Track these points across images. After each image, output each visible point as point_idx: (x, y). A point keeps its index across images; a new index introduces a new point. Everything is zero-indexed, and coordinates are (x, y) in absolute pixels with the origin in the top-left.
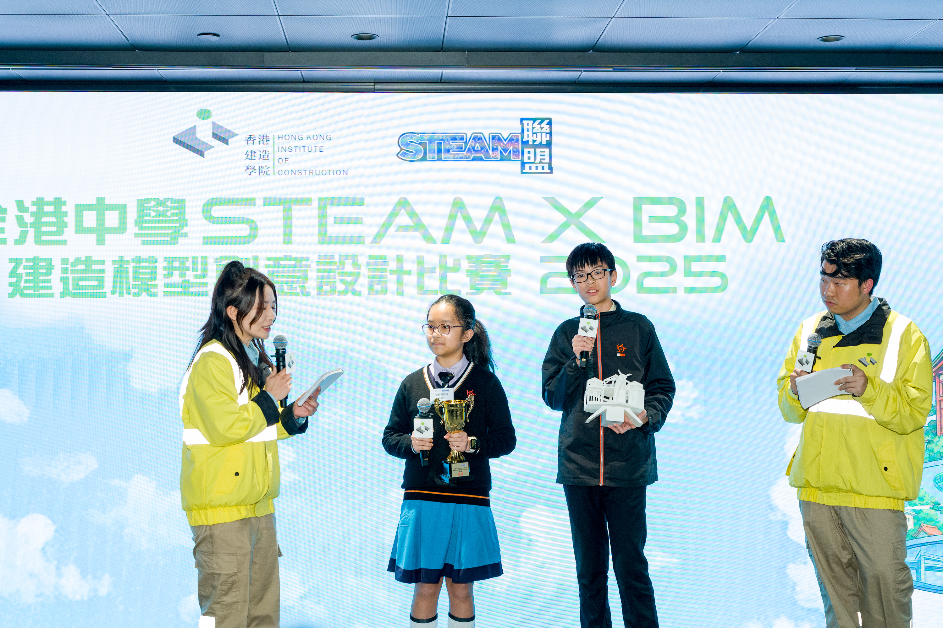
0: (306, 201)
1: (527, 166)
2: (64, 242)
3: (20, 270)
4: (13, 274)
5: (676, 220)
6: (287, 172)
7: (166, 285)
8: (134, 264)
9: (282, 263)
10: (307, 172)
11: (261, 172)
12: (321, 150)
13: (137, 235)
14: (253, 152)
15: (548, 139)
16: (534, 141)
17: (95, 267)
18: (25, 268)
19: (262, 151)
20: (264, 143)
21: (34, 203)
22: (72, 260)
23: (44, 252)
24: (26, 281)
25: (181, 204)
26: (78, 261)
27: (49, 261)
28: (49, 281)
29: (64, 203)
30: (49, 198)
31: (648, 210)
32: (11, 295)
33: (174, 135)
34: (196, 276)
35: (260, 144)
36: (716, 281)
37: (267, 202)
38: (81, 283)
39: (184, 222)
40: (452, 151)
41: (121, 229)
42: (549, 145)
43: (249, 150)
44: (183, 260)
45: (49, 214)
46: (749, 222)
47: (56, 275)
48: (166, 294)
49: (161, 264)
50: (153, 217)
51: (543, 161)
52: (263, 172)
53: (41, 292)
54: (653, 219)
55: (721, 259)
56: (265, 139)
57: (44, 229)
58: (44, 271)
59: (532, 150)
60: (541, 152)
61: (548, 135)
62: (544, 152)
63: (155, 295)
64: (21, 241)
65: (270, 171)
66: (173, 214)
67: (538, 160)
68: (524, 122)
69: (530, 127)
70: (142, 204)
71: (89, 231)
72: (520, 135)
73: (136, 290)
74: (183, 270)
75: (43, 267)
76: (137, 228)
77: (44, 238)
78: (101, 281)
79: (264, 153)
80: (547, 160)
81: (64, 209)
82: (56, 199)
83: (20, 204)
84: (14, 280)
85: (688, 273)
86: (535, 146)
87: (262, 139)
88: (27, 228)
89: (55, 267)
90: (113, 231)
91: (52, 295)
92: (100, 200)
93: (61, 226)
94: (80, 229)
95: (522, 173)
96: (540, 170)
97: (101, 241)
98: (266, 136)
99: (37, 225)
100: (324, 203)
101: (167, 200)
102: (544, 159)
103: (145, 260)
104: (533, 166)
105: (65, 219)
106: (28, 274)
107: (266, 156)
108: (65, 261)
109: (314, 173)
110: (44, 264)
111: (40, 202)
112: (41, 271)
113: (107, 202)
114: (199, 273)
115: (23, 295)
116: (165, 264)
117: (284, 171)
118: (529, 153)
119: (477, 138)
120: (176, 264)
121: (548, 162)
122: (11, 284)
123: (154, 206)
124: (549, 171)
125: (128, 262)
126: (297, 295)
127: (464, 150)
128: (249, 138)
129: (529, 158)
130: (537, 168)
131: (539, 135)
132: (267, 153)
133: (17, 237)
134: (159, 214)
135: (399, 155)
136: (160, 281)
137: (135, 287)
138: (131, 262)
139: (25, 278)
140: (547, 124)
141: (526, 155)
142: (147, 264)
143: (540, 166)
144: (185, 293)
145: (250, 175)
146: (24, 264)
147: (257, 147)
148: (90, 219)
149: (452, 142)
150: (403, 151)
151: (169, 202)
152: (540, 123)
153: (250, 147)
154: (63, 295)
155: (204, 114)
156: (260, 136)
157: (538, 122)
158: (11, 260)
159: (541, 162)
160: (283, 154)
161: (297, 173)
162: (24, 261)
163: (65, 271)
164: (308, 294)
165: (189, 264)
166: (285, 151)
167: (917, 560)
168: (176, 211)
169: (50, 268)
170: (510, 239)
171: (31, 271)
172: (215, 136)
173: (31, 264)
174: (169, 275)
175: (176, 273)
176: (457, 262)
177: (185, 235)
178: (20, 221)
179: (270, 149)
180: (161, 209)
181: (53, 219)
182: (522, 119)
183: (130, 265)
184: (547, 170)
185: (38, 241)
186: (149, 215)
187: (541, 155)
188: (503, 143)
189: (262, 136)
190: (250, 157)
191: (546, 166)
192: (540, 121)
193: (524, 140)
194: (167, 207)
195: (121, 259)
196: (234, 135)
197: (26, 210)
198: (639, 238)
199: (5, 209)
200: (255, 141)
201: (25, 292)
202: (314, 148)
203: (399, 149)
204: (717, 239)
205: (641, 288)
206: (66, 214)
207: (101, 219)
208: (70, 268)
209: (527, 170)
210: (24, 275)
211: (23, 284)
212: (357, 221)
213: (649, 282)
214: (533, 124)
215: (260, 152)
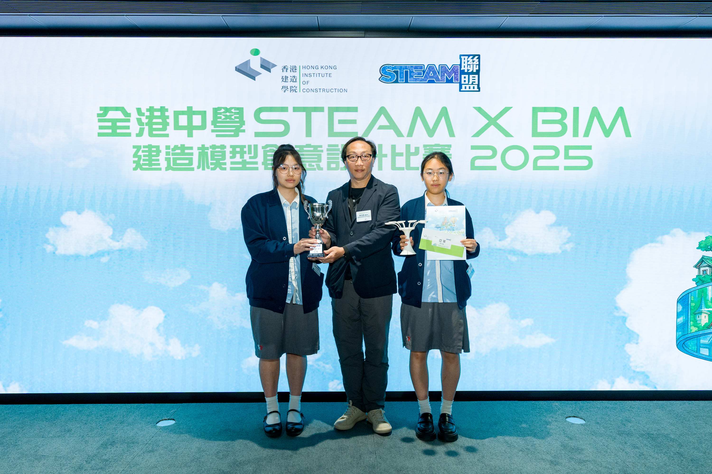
0: (321, 109)
1: (463, 86)
2: (167, 135)
3: (140, 153)
4: (135, 155)
5: (560, 122)
6: (308, 90)
7: (232, 163)
8: (211, 150)
9: (305, 149)
10: (321, 90)
11: (291, 90)
12: (330, 76)
13: (213, 131)
14: (286, 77)
15: (477, 69)
16: (468, 70)
17: (186, 151)
18: (143, 151)
19: (292, 77)
20: (294, 71)
21: (148, 110)
22: (172, 147)
23: (155, 141)
24: (144, 160)
25: (240, 110)
26: (176, 147)
27: (158, 147)
28: (158, 160)
29: (167, 110)
30: (157, 107)
31: (542, 116)
32: (135, 169)
33: (236, 66)
34: (250, 158)
35: (291, 72)
36: (585, 163)
37: (296, 109)
38: (178, 162)
39: (242, 123)
40: (415, 77)
41: (203, 127)
42: (478, 72)
43: (284, 76)
44: (242, 147)
45: (157, 117)
46: (608, 124)
47: (162, 157)
48: (232, 169)
49: (228, 150)
50: (224, 119)
51: (474, 83)
52: (293, 90)
53: (153, 167)
54: (545, 122)
55: (589, 148)
56: (294, 70)
57: (154, 127)
58: (155, 154)
59: (467, 76)
60: (473, 77)
61: (477, 66)
62: (475, 77)
63: (225, 169)
64: (140, 134)
65: (298, 90)
66: (236, 118)
67: (470, 83)
68: (462, 57)
69: (466, 61)
70: (216, 110)
71: (182, 128)
72: (459, 66)
73: (213, 166)
74: (242, 153)
75: (154, 151)
76: (213, 126)
77: (154, 132)
78: (191, 160)
79: (294, 78)
80: (477, 83)
81: (167, 114)
82: (161, 107)
83: (139, 110)
84: (136, 159)
85: (567, 157)
86: (469, 74)
87: (292, 69)
88: (144, 126)
89: (162, 151)
90: (198, 128)
91: (160, 169)
92: (190, 108)
93: (165, 125)
94: (177, 127)
95: (460, 91)
96: (472, 89)
97: (190, 135)
98: (295, 67)
99: (150, 124)
100: (332, 110)
101: (231, 108)
102: (475, 82)
103: (218, 147)
104: (468, 86)
105: (168, 121)
106: (144, 156)
107: (295, 80)
108: (168, 147)
109: (326, 91)
110: (155, 149)
111: (151, 109)
112: (153, 154)
113: (194, 110)
114: (252, 155)
115: (142, 169)
116: (231, 150)
117: (306, 89)
118: (465, 78)
119: (431, 68)
120: (238, 149)
121: (477, 84)
122: (134, 162)
123: (223, 112)
124: (478, 90)
125: (207, 149)
126: (314, 169)
127: (422, 76)
128: (284, 68)
129: (465, 81)
130: (470, 88)
131: (472, 66)
132: (295, 78)
133: (138, 132)
134: (227, 117)
135: (380, 79)
136: (228, 160)
137: (212, 164)
138: (209, 148)
139: (143, 158)
140: (477, 59)
141: (463, 79)
142: (219, 150)
143: (472, 86)
144: (244, 168)
145: (285, 92)
146: (142, 149)
147: (289, 74)
148: (183, 120)
149: (415, 71)
150: (383, 76)
151: (233, 109)
152: (473, 58)
153: (285, 74)
154: (167, 169)
155: (256, 52)
156: (291, 66)
157: (471, 57)
158: (134, 147)
159: (472, 84)
160: (306, 79)
161: (314, 91)
162: (142, 147)
163: (168, 154)
164: (322, 169)
165: (246, 149)
166: (307, 76)
167: (709, 342)
168: (238, 116)
169: (158, 152)
170: (452, 134)
171: (147, 154)
172: (262, 66)
173: (147, 149)
174: (233, 157)
175: (238, 156)
176: (417, 149)
177: (244, 131)
178: (139, 121)
179: (296, 74)
180: (228, 114)
181: (160, 121)
182: (461, 56)
183: (208, 150)
184: (476, 89)
185: (151, 135)
186: (220, 118)
187: (473, 79)
188: (448, 71)
189: (292, 66)
190: (284, 80)
191: (476, 87)
192: (472, 57)
193: (462, 69)
194: (232, 112)
195: (203, 146)
196: (274, 66)
197: (143, 114)
198: (535, 133)
199: (130, 113)
200: (288, 70)
201: (144, 167)
202: (325, 75)
203: (381, 75)
204: (587, 134)
205: (536, 167)
206: (168, 117)
207: (190, 120)
208: (171, 152)
209: (463, 89)
210: (142, 156)
211: (142, 162)
212: (354, 122)
213: (541, 163)
214: (468, 58)
215: (291, 77)
